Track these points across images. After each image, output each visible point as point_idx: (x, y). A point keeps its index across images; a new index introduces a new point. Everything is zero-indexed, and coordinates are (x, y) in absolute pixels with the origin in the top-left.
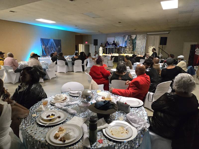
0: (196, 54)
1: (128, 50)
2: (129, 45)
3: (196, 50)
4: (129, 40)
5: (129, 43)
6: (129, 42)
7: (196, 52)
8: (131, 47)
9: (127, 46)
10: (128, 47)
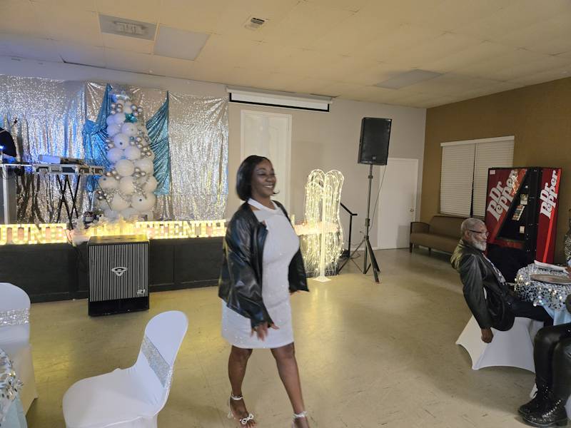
0: (542, 211)
1: (129, 186)
2: (134, 153)
3: (543, 192)
4: (128, 120)
5: (132, 139)
6: (131, 129)
7: (543, 204)
8: (147, 166)
9: (113, 155)
10: (124, 169)
